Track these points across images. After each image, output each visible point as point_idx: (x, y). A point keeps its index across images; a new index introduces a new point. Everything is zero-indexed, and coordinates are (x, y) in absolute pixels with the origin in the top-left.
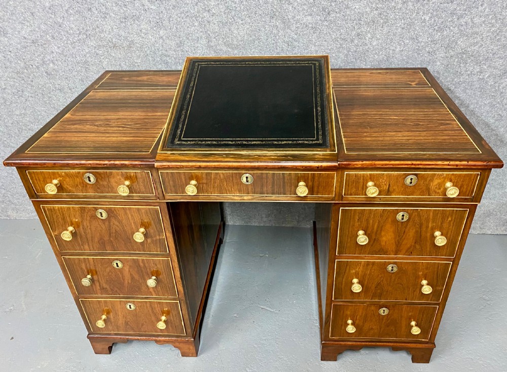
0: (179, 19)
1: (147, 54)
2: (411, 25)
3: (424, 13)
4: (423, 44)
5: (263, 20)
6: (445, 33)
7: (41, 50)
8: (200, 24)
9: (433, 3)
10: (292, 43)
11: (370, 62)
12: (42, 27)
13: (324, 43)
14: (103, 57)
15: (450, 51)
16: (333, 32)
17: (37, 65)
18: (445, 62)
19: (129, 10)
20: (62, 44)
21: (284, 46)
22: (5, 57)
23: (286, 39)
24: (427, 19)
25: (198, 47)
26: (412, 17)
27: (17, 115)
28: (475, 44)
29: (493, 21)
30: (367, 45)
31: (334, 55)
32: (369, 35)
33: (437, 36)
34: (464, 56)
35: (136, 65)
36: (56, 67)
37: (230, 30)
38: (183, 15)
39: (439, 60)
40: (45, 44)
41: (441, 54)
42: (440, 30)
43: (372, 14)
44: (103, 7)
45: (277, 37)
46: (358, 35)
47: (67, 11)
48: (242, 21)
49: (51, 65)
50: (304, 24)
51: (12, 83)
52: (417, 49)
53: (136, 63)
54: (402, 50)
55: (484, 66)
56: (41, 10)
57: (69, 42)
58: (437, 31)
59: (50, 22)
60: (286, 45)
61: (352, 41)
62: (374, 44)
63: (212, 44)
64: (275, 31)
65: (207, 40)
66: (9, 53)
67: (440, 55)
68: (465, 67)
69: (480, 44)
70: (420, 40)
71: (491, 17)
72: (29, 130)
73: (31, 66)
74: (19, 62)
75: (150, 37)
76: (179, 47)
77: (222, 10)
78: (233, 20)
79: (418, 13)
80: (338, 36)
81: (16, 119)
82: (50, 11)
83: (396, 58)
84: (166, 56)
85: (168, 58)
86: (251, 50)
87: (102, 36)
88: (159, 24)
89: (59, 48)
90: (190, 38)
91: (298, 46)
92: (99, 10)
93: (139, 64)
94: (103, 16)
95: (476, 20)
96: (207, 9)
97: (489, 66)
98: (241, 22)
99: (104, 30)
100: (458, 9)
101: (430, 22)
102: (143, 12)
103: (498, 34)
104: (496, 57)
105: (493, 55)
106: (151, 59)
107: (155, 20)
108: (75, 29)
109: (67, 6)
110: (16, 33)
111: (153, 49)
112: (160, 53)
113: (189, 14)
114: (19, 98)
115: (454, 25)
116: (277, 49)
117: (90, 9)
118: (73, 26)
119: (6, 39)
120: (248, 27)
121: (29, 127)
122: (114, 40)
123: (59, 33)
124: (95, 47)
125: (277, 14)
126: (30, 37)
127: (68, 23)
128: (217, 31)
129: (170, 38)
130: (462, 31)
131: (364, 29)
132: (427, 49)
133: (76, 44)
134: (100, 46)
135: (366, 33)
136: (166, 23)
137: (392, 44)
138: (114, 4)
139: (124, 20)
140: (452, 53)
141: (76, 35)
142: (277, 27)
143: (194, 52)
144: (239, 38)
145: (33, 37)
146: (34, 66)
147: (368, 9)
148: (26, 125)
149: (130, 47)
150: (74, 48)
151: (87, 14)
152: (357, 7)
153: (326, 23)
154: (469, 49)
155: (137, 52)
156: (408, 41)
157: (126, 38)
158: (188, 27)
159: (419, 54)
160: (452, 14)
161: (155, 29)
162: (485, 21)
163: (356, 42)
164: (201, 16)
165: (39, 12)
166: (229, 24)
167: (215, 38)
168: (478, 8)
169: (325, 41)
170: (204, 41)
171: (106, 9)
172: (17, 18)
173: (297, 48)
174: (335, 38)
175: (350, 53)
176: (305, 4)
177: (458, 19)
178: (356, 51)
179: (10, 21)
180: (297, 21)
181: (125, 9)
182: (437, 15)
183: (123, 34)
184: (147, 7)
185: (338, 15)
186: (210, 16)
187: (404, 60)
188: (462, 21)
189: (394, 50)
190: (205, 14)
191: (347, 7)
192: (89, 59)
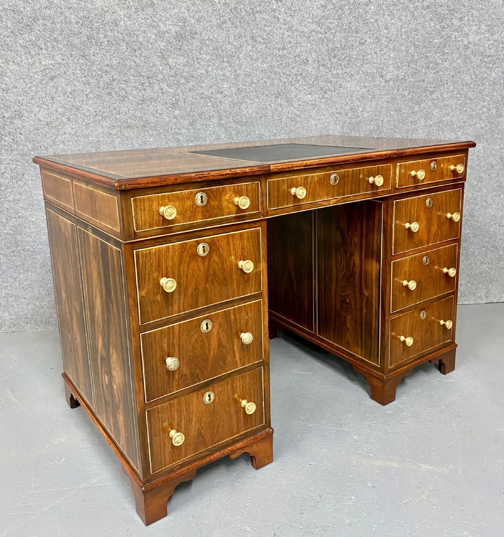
0: (193, 100)
1: (160, 133)
2: (394, 99)
3: (403, 90)
4: (405, 115)
5: (270, 99)
6: (422, 106)
7: (54, 131)
8: (213, 105)
9: (409, 82)
10: (294, 118)
11: (363, 131)
12: (60, 110)
13: (322, 117)
14: (116, 136)
15: (429, 121)
16: (330, 107)
17: (46, 146)
18: (426, 130)
19: (147, 94)
20: (77, 126)
21: (287, 122)
22: (14, 140)
23: (290, 116)
24: (406, 94)
25: (209, 125)
26: (394, 93)
27: (10, 201)
28: (448, 114)
29: (458, 96)
30: (359, 117)
31: (331, 127)
32: (361, 109)
33: (416, 109)
34: (441, 124)
35: (148, 143)
36: (66, 147)
37: (239, 109)
38: (198, 96)
39: (421, 128)
40: (60, 125)
41: (422, 123)
42: (418, 103)
43: (362, 91)
44: (123, 91)
45: (282, 114)
46: (351, 109)
47: (87, 95)
48: (251, 100)
49: (61, 146)
50: (305, 101)
51: (14, 166)
52: (401, 119)
53: (149, 141)
54: (390, 121)
55: (459, 133)
56: (61, 95)
57: (84, 123)
58: (415, 104)
59: (68, 105)
60: (290, 120)
61: (347, 114)
62: (366, 116)
63: (223, 122)
64: (280, 109)
65: (219, 119)
66: (20, 136)
67: (421, 125)
68: (443, 134)
69: (451, 115)
70: (403, 111)
71: (455, 92)
72: (19, 217)
73: (40, 148)
74: (28, 144)
75: (165, 117)
76: (192, 125)
77: (234, 92)
78: (242, 100)
79: (398, 90)
80: (334, 110)
81: (7, 206)
82: (71, 96)
83: (385, 128)
84: (178, 134)
85: (180, 137)
86: (258, 126)
87: (118, 117)
88: (174, 106)
89: (72, 129)
90: (203, 117)
91: (300, 121)
92: (118, 94)
93: (151, 142)
94: (122, 99)
95: (445, 95)
96: (220, 91)
97: (463, 133)
98: (250, 102)
99: (121, 112)
100: (429, 86)
101: (409, 97)
102: (160, 94)
103: (464, 106)
104: (467, 125)
105: (464, 123)
106: (163, 137)
107: (171, 101)
108: (92, 111)
109: (88, 91)
110: (32, 115)
111: (167, 128)
112: (173, 131)
113: (203, 95)
114: (16, 182)
115: (428, 100)
116: (281, 124)
117: (110, 94)
118: (91, 109)
119: (20, 122)
120: (256, 105)
121: (20, 214)
122: (129, 120)
123: (76, 115)
124: (109, 128)
125: (282, 94)
126: (46, 119)
127: (86, 106)
128: (228, 110)
129: (184, 117)
130: (435, 104)
131: (356, 103)
132: (410, 119)
133: (91, 125)
134: (114, 126)
135: (358, 107)
136: (181, 104)
137: (381, 115)
138: (134, 88)
139: (141, 102)
140: (431, 123)
141: (91, 117)
142: (281, 105)
143: (205, 129)
144: (248, 116)
145: (49, 120)
146: (43, 148)
147: (358, 88)
148: (17, 212)
149: (144, 126)
150: (88, 129)
151: (107, 98)
152: (349, 86)
153: (323, 100)
154: (444, 119)
155: (151, 131)
156: (393, 113)
157: (141, 118)
158: (202, 107)
159: (404, 124)
160: (426, 90)
161: (170, 109)
162: (451, 96)
163: (350, 115)
164: (214, 97)
165: (59, 97)
166: (239, 104)
167: (226, 116)
168: (444, 86)
169: (323, 115)
170: (215, 120)
171: (126, 92)
172: (36, 103)
173: (299, 122)
174: (332, 113)
175: (345, 125)
176: (305, 85)
177: (430, 94)
178: (350, 123)
179: (29, 105)
180: (299, 100)
181: (144, 92)
182: (413, 91)
183: (139, 115)
184: (165, 90)
185: (333, 93)
186: (222, 98)
187: (392, 129)
188: (434, 96)
189: (382, 121)
190: (218, 96)
191: (341, 86)
192: (101, 139)
